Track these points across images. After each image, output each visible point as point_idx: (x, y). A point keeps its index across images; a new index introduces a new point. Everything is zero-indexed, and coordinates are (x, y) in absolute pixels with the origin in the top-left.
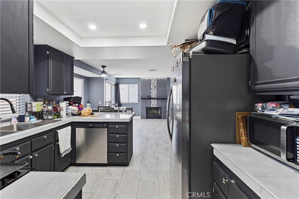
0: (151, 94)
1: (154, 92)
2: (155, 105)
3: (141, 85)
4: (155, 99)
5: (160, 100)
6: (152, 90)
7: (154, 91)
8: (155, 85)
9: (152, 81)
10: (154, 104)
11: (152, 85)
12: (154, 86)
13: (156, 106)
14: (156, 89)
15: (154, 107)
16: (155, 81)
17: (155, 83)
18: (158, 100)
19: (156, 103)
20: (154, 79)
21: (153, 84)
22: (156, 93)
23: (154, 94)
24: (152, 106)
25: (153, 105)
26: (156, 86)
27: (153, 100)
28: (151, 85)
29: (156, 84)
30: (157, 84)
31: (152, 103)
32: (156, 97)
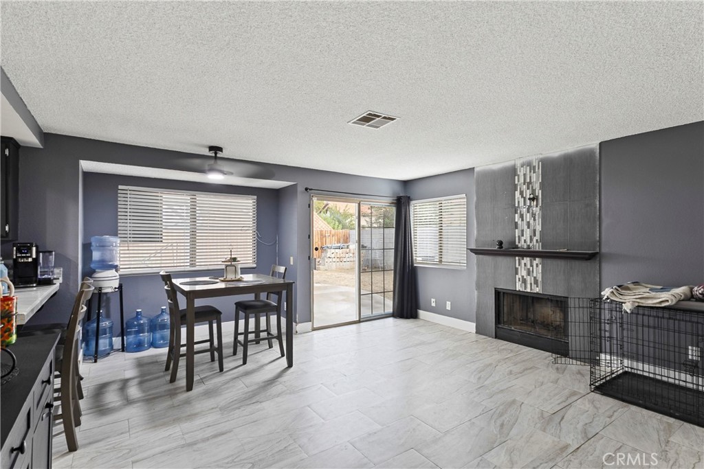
0: (517, 232)
1: (528, 224)
2: (536, 282)
3: (475, 199)
4: (532, 254)
5: (561, 264)
6: (522, 216)
7: (528, 217)
8: (533, 192)
9: (521, 172)
10: (529, 280)
11: (521, 193)
12: (528, 194)
13: (537, 290)
14: (537, 210)
15: (529, 290)
16: (533, 169)
17: (536, 179)
18: (549, 262)
19: (538, 271)
20: (529, 164)
21: (525, 187)
22: (539, 228)
23: (528, 233)
24: (519, 287)
25: (524, 281)
26: (539, 193)
27: (527, 260)
28: (517, 194)
29: (537, 186)
30: (542, 186)
31: (523, 272)
32: (538, 247)
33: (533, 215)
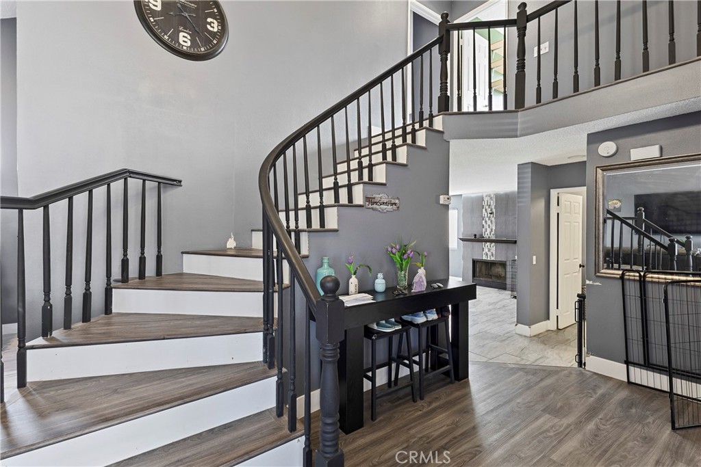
0: (484, 230)
1: (489, 225)
2: (492, 255)
3: (462, 211)
4: (491, 241)
5: (504, 245)
6: (486, 222)
7: (489, 222)
8: (491, 210)
9: (486, 199)
10: (489, 254)
11: (486, 210)
12: (489, 211)
13: (493, 259)
14: (493, 219)
15: (489, 259)
16: (491, 198)
17: (493, 204)
18: (498, 245)
19: (493, 250)
20: (490, 196)
21: (487, 207)
22: (494, 228)
23: (489, 230)
24: (484, 258)
25: (487, 255)
26: (494, 210)
27: (488, 244)
28: (484, 210)
29: (493, 207)
30: (496, 207)
31: (486, 250)
32: (493, 238)
33: (491, 221)
